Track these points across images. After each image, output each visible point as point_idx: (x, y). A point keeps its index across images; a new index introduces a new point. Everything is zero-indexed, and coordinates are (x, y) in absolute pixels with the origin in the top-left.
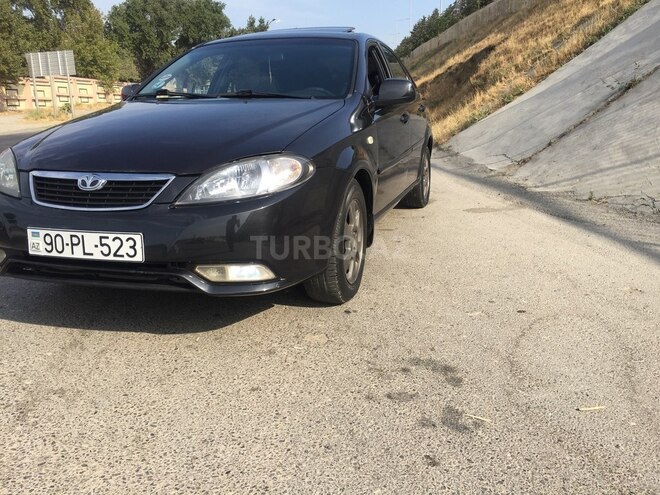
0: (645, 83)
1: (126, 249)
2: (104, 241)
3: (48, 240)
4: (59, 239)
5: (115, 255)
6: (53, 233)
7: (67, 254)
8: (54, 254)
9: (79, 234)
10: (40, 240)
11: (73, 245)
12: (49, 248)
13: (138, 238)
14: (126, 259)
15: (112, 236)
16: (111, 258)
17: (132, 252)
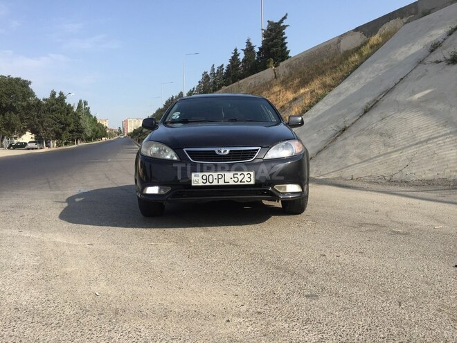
0: (353, 128)
1: (246, 178)
2: (235, 176)
3: (204, 177)
4: (211, 177)
5: (241, 182)
6: (207, 174)
7: (215, 183)
8: (208, 184)
9: (223, 174)
10: (200, 178)
11: (219, 179)
12: (205, 181)
13: (252, 173)
14: (246, 183)
15: (239, 173)
16: (239, 183)
17: (249, 180)
